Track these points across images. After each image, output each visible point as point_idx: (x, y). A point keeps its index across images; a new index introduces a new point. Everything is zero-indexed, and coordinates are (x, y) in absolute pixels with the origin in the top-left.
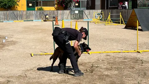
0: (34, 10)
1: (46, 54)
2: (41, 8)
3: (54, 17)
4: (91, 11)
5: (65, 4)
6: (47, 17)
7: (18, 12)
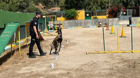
0: (91, 19)
1: (98, 52)
2: (96, 17)
3: (106, 24)
4: (136, 18)
5: (115, 13)
6: (100, 23)
7: (79, 21)
